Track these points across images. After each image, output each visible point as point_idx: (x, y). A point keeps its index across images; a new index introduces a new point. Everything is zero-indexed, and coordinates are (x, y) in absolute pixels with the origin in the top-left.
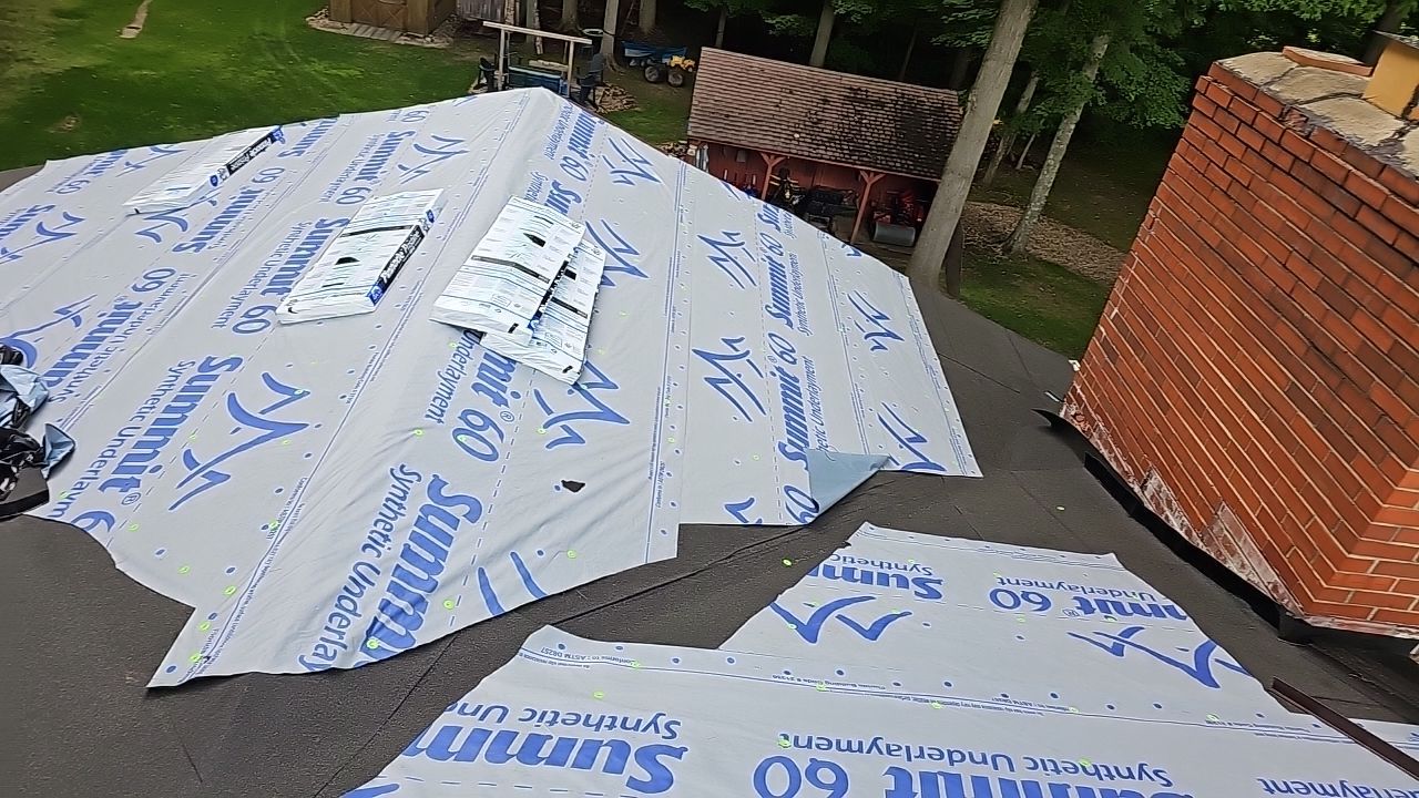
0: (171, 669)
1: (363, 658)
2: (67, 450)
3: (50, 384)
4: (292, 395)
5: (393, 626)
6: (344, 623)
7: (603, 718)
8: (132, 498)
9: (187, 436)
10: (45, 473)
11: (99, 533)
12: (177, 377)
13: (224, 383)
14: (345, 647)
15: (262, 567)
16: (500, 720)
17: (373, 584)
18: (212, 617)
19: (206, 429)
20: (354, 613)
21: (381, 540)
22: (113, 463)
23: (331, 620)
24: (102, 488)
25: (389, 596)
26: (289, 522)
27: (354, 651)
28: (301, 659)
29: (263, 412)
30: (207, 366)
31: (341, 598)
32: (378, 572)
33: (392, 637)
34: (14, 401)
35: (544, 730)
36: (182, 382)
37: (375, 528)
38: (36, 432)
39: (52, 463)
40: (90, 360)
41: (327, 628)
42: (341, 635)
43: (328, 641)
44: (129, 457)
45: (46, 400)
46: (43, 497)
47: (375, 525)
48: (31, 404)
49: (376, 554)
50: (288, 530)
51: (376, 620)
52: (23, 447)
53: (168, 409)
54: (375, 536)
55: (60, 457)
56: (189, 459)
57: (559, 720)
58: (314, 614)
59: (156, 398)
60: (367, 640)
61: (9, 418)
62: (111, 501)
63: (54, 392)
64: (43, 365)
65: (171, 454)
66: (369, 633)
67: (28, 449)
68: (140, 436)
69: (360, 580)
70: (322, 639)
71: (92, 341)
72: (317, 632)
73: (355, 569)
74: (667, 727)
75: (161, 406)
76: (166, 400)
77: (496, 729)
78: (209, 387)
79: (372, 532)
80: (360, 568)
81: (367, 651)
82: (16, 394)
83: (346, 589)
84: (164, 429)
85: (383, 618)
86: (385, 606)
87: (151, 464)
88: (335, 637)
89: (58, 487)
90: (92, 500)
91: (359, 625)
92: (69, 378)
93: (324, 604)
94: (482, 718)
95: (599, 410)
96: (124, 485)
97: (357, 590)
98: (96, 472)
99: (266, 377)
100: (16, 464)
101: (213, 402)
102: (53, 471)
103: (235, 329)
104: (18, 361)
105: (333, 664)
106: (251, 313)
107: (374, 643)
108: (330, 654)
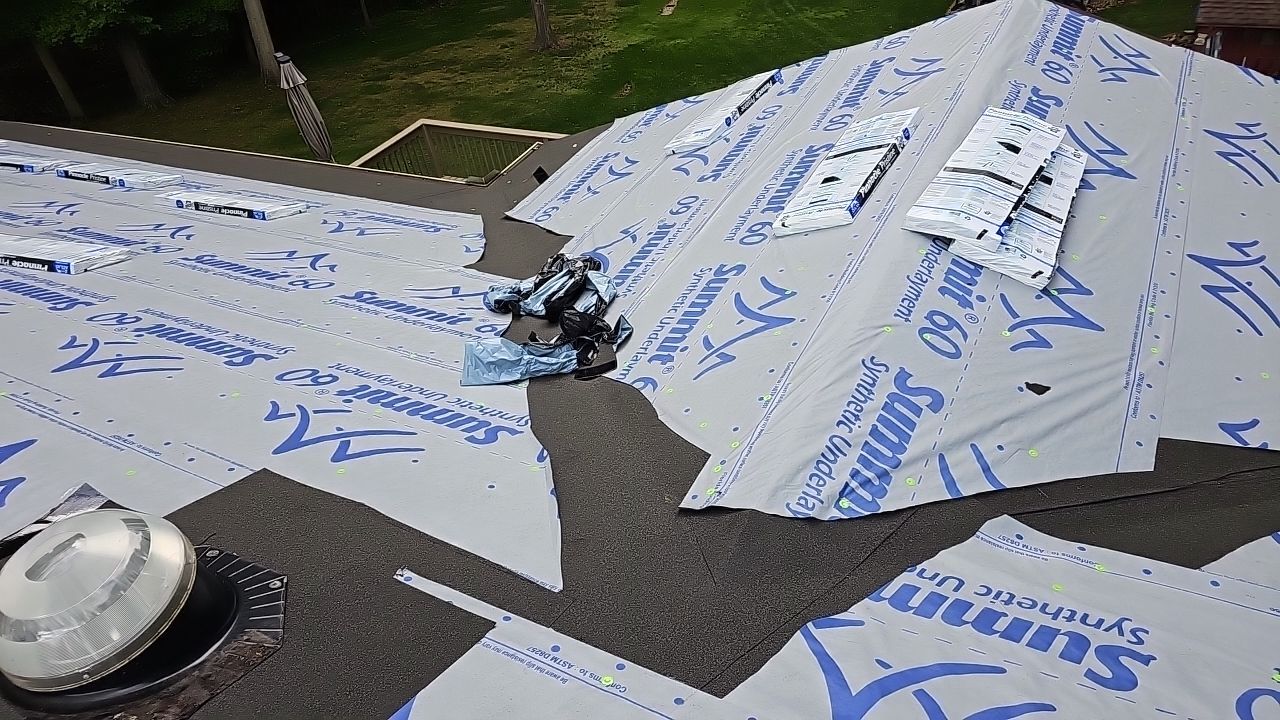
0: (694, 497)
1: (836, 514)
2: (628, 332)
3: (618, 285)
4: (783, 294)
5: (861, 491)
6: (821, 482)
7: (1060, 610)
8: (669, 369)
9: (705, 326)
10: (615, 348)
11: (647, 392)
12: (699, 280)
13: (733, 285)
14: (822, 502)
15: (758, 430)
16: (956, 589)
17: (845, 455)
18: (723, 462)
19: (719, 321)
20: (829, 475)
21: (853, 420)
22: (656, 344)
23: (810, 479)
24: (650, 361)
25: (858, 466)
26: (779, 395)
27: (829, 507)
28: (788, 505)
29: (760, 308)
30: (720, 271)
31: (818, 462)
32: (850, 446)
33: (859, 501)
34: (596, 296)
35: (999, 607)
36: (702, 284)
37: (848, 409)
38: (610, 320)
39: (619, 341)
40: (642, 267)
41: (808, 485)
42: (819, 492)
43: (807, 495)
44: (667, 340)
45: (616, 296)
46: (613, 365)
47: (848, 405)
48: (607, 300)
49: (848, 430)
50: (779, 401)
51: (847, 485)
52: (601, 329)
53: (693, 305)
54: (847, 414)
55: (623, 337)
56: (707, 343)
57: (1015, 601)
58: (799, 471)
59: (685, 296)
60: (839, 500)
61: (593, 308)
62: (655, 370)
63: (620, 290)
64: (613, 270)
65: (694, 339)
66: (841, 494)
67: (605, 330)
68: (674, 324)
69: (835, 450)
70: (804, 493)
71: (644, 253)
72: (799, 487)
73: (830, 439)
74: (1133, 632)
75: (688, 302)
76: (692, 298)
77: (952, 597)
78: (721, 288)
79: (845, 411)
80: (835, 440)
81: (840, 509)
82: (597, 292)
83: (823, 455)
84: (690, 320)
85: (854, 484)
86: (855, 474)
87: (681, 345)
88: (814, 493)
89: (623, 357)
90: (643, 369)
91: (832, 487)
92: (629, 281)
93: (806, 464)
94: (938, 585)
95: (1069, 316)
96: (665, 359)
97: (832, 458)
98: (646, 349)
99: (763, 280)
100: (598, 341)
101: (724, 299)
102: (620, 347)
103: (741, 241)
104: (598, 269)
105: (812, 514)
106: (754, 228)
107: (845, 503)
108: (810, 506)
